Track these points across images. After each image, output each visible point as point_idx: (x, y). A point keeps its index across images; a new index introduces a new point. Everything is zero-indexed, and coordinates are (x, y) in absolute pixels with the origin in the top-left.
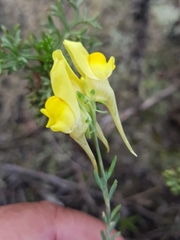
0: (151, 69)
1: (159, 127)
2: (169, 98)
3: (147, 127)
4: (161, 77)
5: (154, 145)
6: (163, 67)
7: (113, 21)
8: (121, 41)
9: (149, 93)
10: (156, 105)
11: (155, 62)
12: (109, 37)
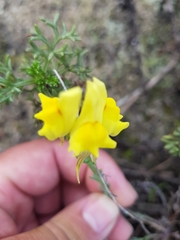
0: (150, 48)
1: (168, 101)
2: (172, 72)
3: (157, 102)
4: (161, 53)
5: (167, 118)
6: (160, 43)
7: (104, 13)
8: (116, 29)
9: (152, 70)
10: (161, 81)
11: (151, 40)
12: (104, 29)
